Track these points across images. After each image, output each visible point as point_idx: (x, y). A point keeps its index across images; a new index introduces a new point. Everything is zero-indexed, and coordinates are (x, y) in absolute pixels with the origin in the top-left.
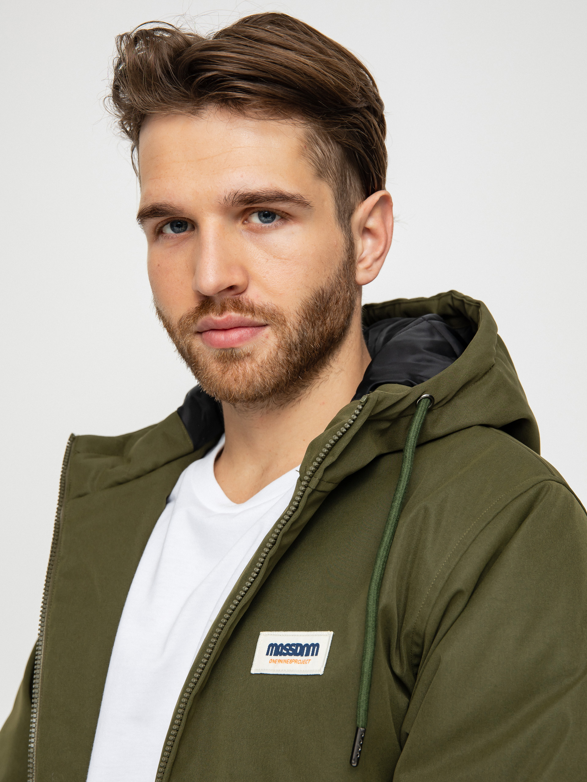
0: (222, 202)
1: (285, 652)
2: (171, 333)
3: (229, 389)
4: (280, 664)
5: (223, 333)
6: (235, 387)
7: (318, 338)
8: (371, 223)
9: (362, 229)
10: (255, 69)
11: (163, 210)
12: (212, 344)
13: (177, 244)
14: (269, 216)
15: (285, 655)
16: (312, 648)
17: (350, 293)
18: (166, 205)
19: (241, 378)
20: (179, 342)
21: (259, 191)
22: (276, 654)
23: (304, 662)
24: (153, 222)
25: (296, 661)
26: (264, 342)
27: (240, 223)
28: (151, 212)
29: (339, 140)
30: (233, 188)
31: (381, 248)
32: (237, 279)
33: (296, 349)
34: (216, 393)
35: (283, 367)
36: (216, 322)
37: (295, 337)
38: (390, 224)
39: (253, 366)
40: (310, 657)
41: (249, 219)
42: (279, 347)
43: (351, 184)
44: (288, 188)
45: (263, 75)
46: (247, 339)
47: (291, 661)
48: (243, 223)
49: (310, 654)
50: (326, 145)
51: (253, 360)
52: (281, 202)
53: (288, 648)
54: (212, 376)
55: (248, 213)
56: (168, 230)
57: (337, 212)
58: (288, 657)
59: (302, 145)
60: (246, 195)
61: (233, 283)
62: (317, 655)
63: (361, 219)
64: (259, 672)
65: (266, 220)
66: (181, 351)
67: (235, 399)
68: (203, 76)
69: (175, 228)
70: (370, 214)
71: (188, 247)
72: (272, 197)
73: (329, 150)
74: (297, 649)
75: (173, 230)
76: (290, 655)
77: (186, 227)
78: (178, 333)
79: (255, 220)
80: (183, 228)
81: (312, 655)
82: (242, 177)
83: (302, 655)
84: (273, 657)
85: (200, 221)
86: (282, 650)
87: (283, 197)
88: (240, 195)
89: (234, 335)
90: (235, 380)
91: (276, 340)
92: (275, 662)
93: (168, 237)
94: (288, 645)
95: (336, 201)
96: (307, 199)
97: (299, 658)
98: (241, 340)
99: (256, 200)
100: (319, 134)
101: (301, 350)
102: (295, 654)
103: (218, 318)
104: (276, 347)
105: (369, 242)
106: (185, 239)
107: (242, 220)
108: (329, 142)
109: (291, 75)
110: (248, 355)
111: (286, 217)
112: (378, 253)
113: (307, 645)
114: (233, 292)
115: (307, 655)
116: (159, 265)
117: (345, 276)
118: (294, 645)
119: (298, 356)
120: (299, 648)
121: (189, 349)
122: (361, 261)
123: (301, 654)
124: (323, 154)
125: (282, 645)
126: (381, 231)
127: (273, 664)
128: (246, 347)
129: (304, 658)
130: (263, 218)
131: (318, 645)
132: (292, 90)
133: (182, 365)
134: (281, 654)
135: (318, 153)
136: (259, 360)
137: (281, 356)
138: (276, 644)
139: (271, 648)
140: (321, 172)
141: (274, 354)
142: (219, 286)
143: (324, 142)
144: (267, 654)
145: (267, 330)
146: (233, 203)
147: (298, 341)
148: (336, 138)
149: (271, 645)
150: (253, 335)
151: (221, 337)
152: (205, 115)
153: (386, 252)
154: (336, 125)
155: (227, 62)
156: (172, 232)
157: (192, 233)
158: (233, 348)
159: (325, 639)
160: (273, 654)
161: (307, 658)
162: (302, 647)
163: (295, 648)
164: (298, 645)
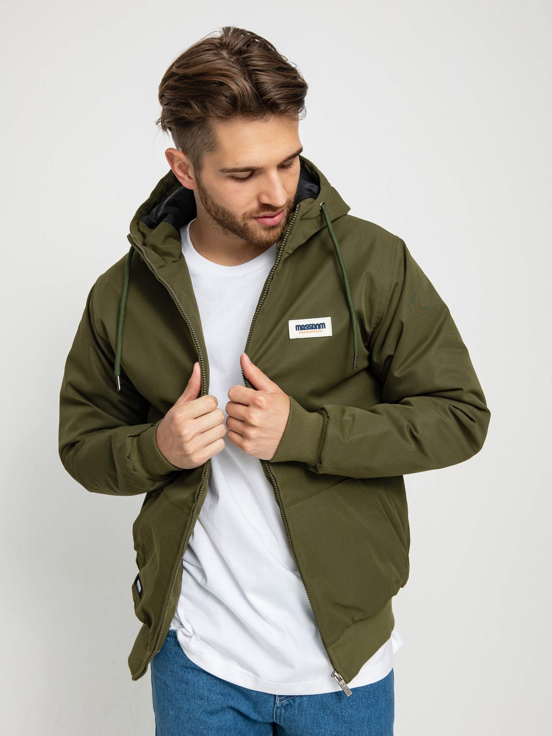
4: (306, 333)
5: (272, 218)
15: (307, 329)
16: (321, 325)
23: (319, 331)
25: (314, 331)
40: (321, 329)
47: (312, 332)
53: (307, 326)
54: (261, 236)
58: (309, 330)
62: (325, 328)
64: (295, 338)
81: (323, 328)
83: (317, 329)
84: (300, 331)
86: (304, 327)
92: (302, 333)
102: (312, 328)
113: (318, 324)
115: (319, 328)
118: (311, 325)
125: (303, 325)
127: (301, 334)
129: (318, 330)
131: (324, 324)
134: (304, 329)
138: (300, 325)
144: (296, 330)
149: (297, 326)
159: (327, 321)
160: (300, 329)
161: (320, 330)
162: (316, 325)
163: (311, 326)
164: (313, 325)
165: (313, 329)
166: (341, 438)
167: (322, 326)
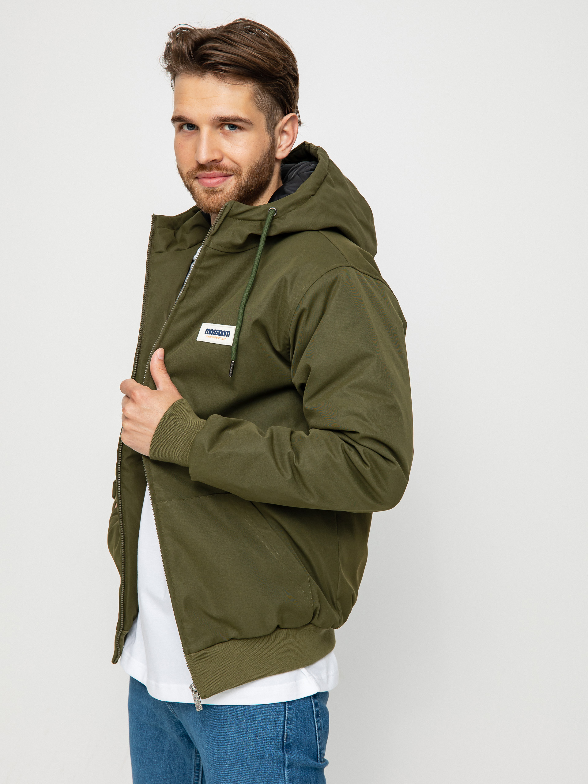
0: (211, 120)
1: (214, 333)
2: (182, 176)
3: (209, 206)
4: (211, 338)
5: (209, 179)
6: (212, 205)
7: (254, 185)
8: (286, 129)
9: (281, 131)
10: (231, 61)
11: (183, 119)
12: (203, 184)
13: (188, 136)
14: (234, 127)
15: (214, 334)
17: (270, 164)
18: (185, 117)
19: (215, 201)
20: (186, 182)
21: (229, 116)
22: (209, 334)
23: (223, 339)
24: (178, 123)
25: (219, 338)
26: (229, 183)
27: (219, 129)
28: (178, 119)
29: (270, 92)
30: (217, 114)
31: (290, 141)
32: (217, 156)
33: (243, 189)
34: (202, 207)
35: (235, 197)
36: (208, 175)
37: (243, 183)
38: (297, 129)
39: (222, 196)
40: (226, 337)
41: (224, 128)
42: (235, 186)
43: (276, 111)
44: (242, 115)
45: (235, 64)
46: (221, 182)
47: (217, 338)
48: (221, 129)
49: (226, 336)
50: (263, 94)
51: (223, 193)
52: (239, 122)
53: (215, 331)
54: (201, 199)
55: (224, 125)
56: (185, 128)
57: (267, 126)
59: (251, 95)
60: (222, 118)
61: (215, 159)
62: (229, 336)
63: (281, 127)
64: (201, 341)
65: (232, 129)
66: (187, 186)
67: (211, 211)
68: (207, 63)
69: (189, 128)
70: (286, 124)
71: (194, 137)
72: (235, 119)
73: (264, 97)
74: (220, 332)
75: (188, 128)
76: (216, 335)
77: (194, 128)
78: (186, 178)
79: (227, 128)
80: (193, 128)
81: (227, 336)
82: (221, 109)
84: (208, 335)
85: (200, 127)
86: (212, 332)
87: (240, 120)
88: (220, 117)
89: (215, 180)
90: (213, 202)
91: (235, 183)
92: (209, 337)
93: (185, 132)
94: (215, 330)
95: (267, 121)
96: (251, 121)
97: (221, 336)
98: (218, 183)
99: (227, 120)
100: (260, 90)
101: (245, 190)
103: (209, 173)
104: (234, 186)
105: (285, 137)
106: (193, 133)
107: (220, 128)
108: (265, 93)
109: (248, 64)
110: (221, 191)
111: (241, 128)
112: (289, 143)
113: (224, 331)
114: (215, 162)
115: (224, 336)
116: (180, 144)
117: (268, 156)
118: (218, 330)
119: (243, 193)
120: (221, 332)
121: (191, 185)
122: (280, 147)
123: (222, 335)
124: (262, 99)
125: (212, 330)
126: (291, 132)
127: (208, 338)
128: (220, 187)
129: (223, 337)
130: (231, 128)
131: (229, 332)
132: (248, 70)
133: (188, 193)
134: (212, 334)
135: (259, 98)
136: (225, 193)
137: (236, 191)
138: (210, 329)
139: (207, 330)
140: (260, 108)
141: (233, 189)
142: (207, 160)
143: (262, 93)
144: (205, 333)
145: (232, 178)
146: (216, 121)
147: (244, 185)
148: (269, 91)
149: (207, 329)
150: (224, 180)
151: (208, 181)
152: (207, 78)
153: (293, 143)
154: (269, 85)
155: (218, 57)
156: (188, 130)
157: (197, 131)
158: (214, 187)
159: (232, 329)
160: (208, 333)
161: (224, 337)
162: (222, 332)
163: (218, 332)
164: (220, 331)
165: (219, 335)
166: (206, 448)
167: (227, 333)
